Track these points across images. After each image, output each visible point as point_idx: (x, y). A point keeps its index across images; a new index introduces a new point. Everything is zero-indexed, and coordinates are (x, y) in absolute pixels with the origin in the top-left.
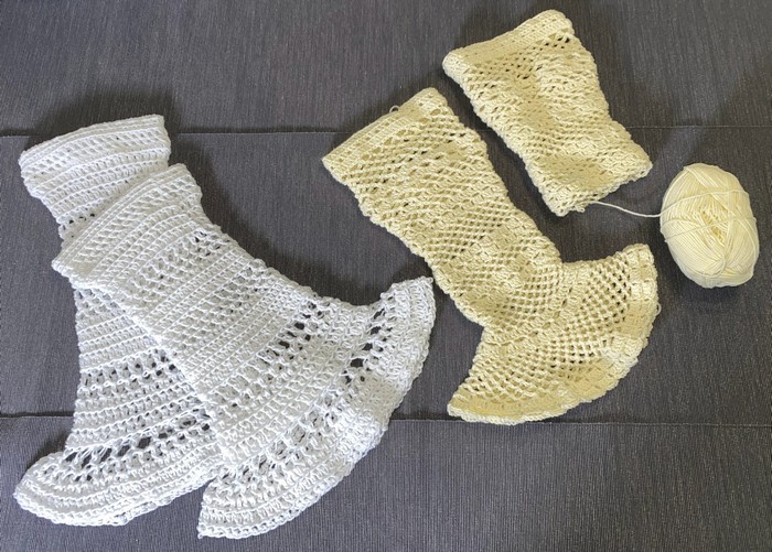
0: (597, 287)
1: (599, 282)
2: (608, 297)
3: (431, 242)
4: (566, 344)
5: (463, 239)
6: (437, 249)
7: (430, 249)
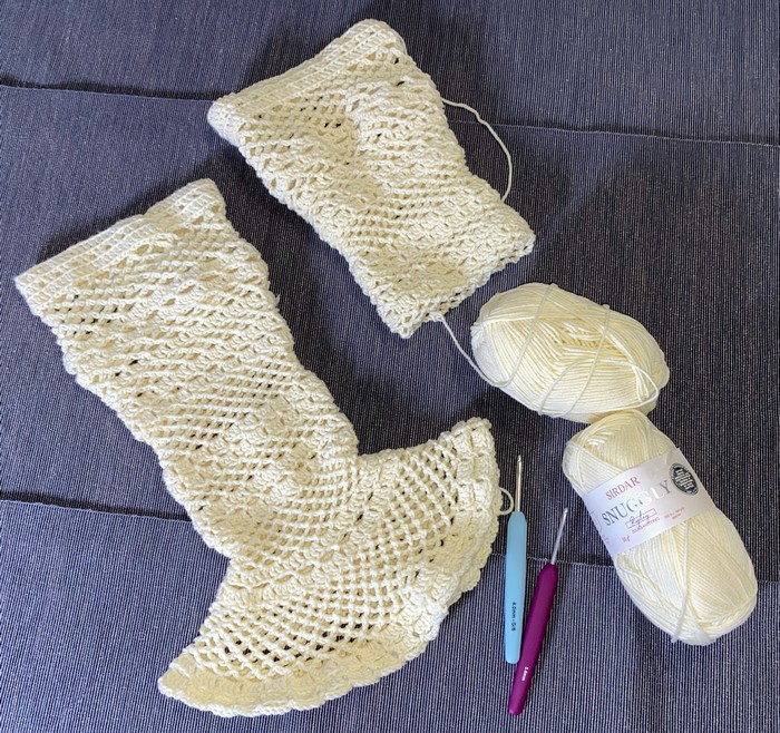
0: (409, 490)
1: (413, 484)
2: (423, 507)
3: (165, 423)
4: (352, 587)
5: (215, 419)
6: (171, 434)
7: (161, 434)
